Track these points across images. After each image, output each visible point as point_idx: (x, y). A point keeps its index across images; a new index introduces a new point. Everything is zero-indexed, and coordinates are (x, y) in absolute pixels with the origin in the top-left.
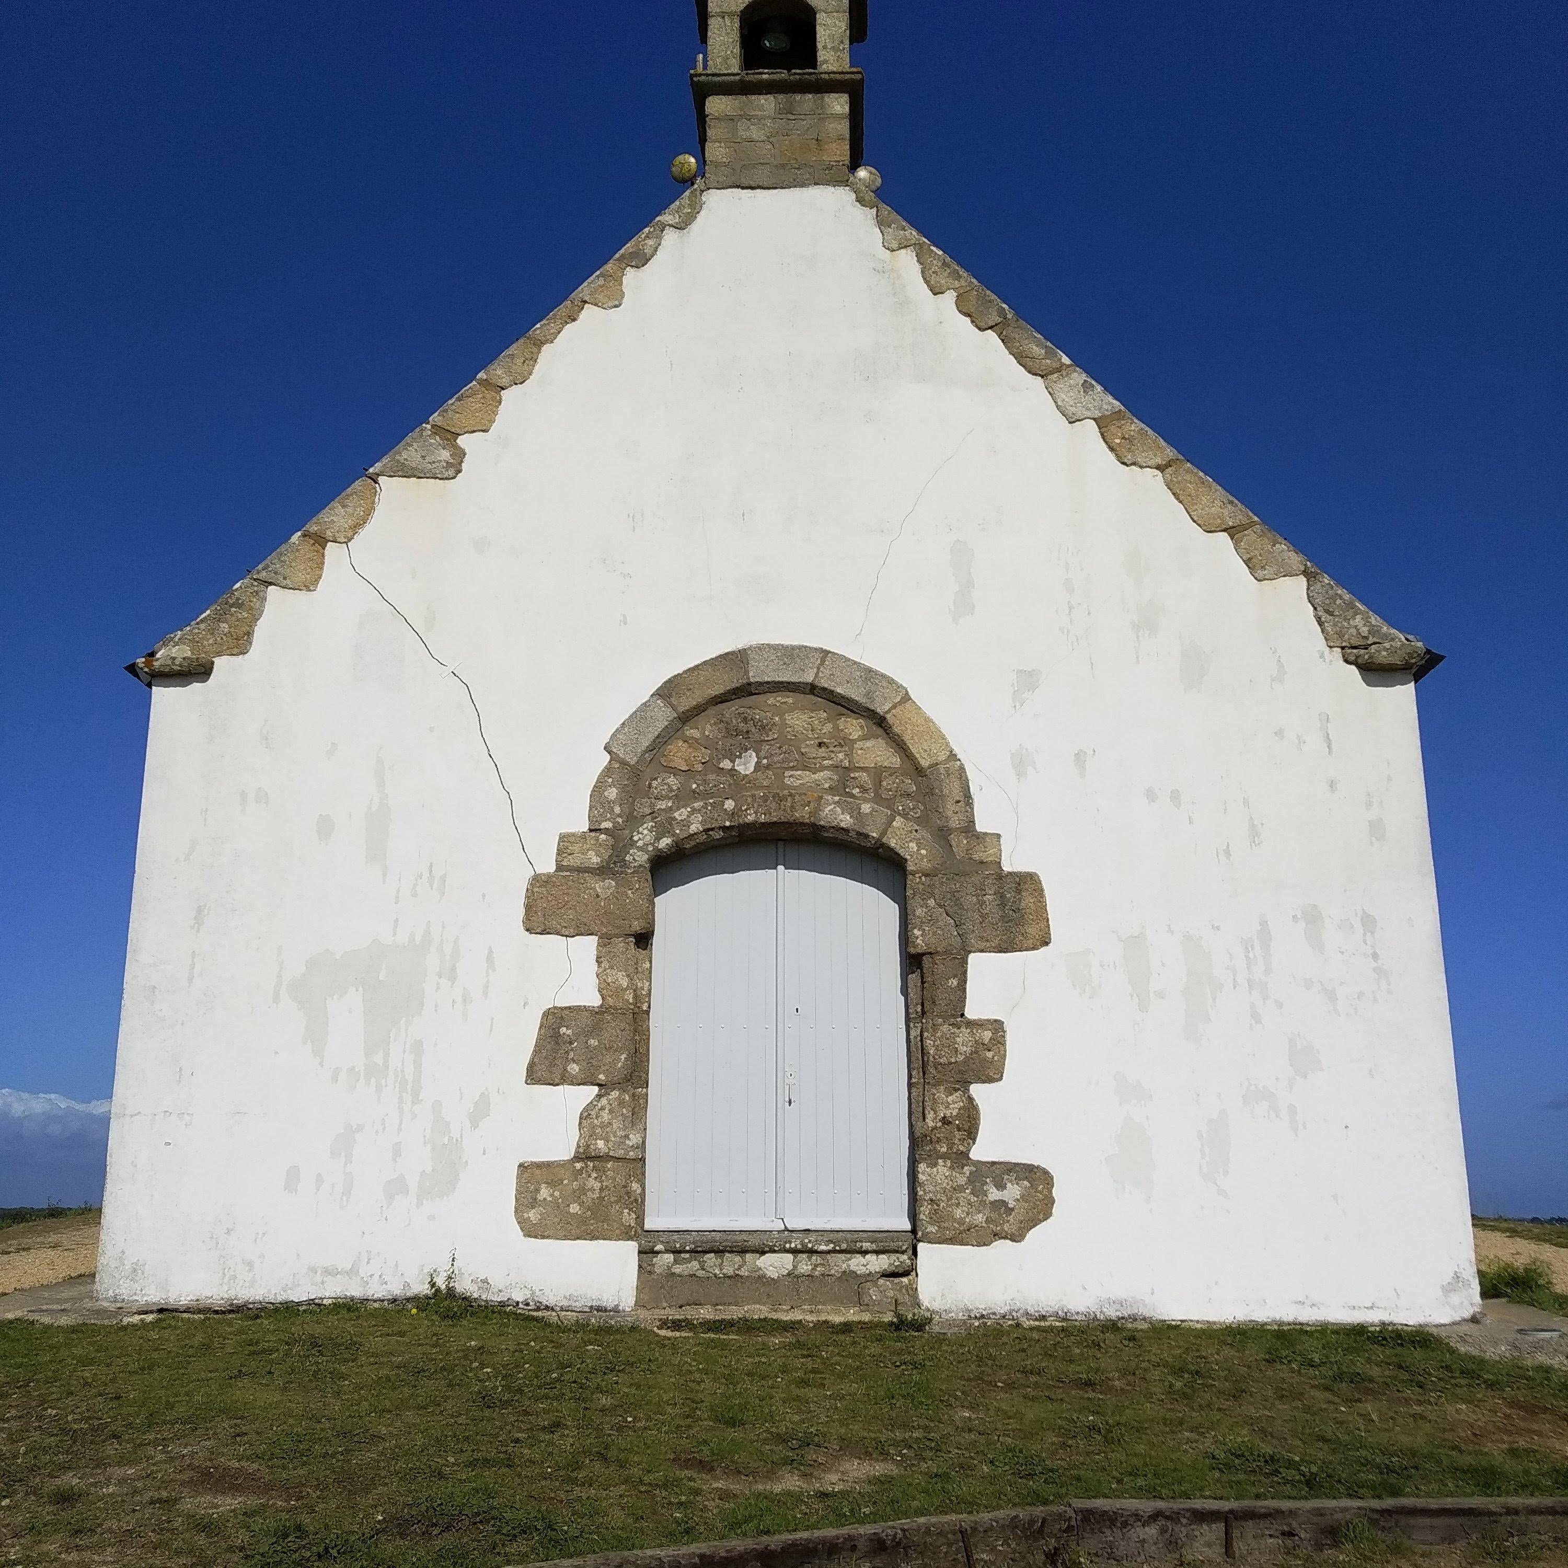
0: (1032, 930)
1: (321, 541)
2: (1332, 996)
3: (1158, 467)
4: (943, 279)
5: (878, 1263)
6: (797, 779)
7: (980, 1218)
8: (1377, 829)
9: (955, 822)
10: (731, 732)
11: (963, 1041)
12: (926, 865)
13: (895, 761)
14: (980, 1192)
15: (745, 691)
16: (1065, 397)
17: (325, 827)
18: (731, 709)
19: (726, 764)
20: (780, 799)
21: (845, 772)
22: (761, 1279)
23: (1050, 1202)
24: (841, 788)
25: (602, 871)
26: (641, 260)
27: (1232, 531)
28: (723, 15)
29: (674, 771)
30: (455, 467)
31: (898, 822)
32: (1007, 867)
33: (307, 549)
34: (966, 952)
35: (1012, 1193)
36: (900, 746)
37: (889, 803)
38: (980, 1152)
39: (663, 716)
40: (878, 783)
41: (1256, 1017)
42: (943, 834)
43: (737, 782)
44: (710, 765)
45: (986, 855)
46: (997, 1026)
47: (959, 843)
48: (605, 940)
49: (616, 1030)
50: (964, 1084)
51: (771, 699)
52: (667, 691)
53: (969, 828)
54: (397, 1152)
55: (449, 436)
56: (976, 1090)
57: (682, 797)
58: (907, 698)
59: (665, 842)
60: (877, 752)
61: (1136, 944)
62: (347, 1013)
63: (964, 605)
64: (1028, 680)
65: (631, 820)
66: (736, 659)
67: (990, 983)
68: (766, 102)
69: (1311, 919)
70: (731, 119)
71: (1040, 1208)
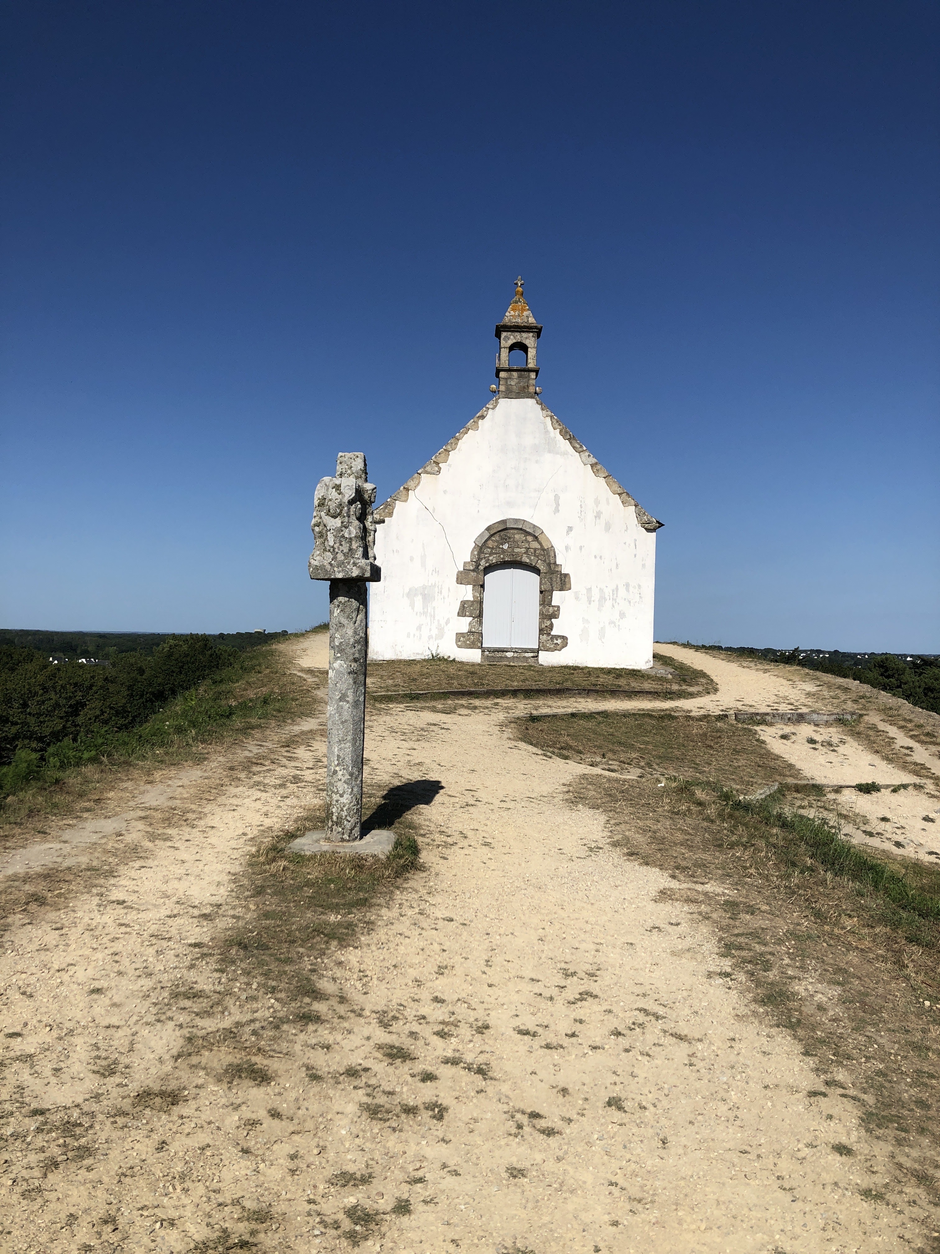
0: (567, 586)
1: (407, 490)
2: (630, 602)
3: (605, 478)
4: (557, 426)
5: (532, 654)
6: (516, 550)
7: (552, 646)
8: (644, 565)
9: (552, 561)
10: (502, 539)
11: (551, 610)
12: (545, 571)
13: (539, 547)
14: (552, 641)
15: (506, 529)
16: (583, 458)
17: (412, 559)
18: (502, 533)
19: (501, 546)
20: (513, 555)
21: (528, 549)
22: (507, 657)
23: (567, 643)
24: (527, 553)
25: (473, 571)
26: (483, 417)
27: (619, 494)
28: (504, 348)
29: (489, 548)
30: (439, 472)
31: (539, 561)
32: (563, 572)
33: (404, 492)
34: (553, 591)
35: (559, 641)
36: (540, 544)
37: (537, 557)
38: (553, 633)
39: (487, 535)
40: (535, 551)
41: (613, 606)
42: (549, 564)
43: (504, 551)
44: (498, 547)
45: (559, 569)
46: (558, 607)
47: (552, 566)
48: (474, 586)
49: (476, 606)
50: (551, 619)
51: (512, 531)
52: (488, 529)
53: (555, 563)
54: (430, 630)
55: (437, 464)
56: (553, 620)
57: (491, 554)
58: (543, 532)
59: (487, 564)
60: (535, 545)
61: (589, 590)
62: (418, 600)
63: (557, 510)
64: (570, 529)
65: (480, 559)
66: (504, 522)
67: (557, 597)
68: (515, 374)
69: (627, 585)
70: (506, 379)
71: (565, 644)
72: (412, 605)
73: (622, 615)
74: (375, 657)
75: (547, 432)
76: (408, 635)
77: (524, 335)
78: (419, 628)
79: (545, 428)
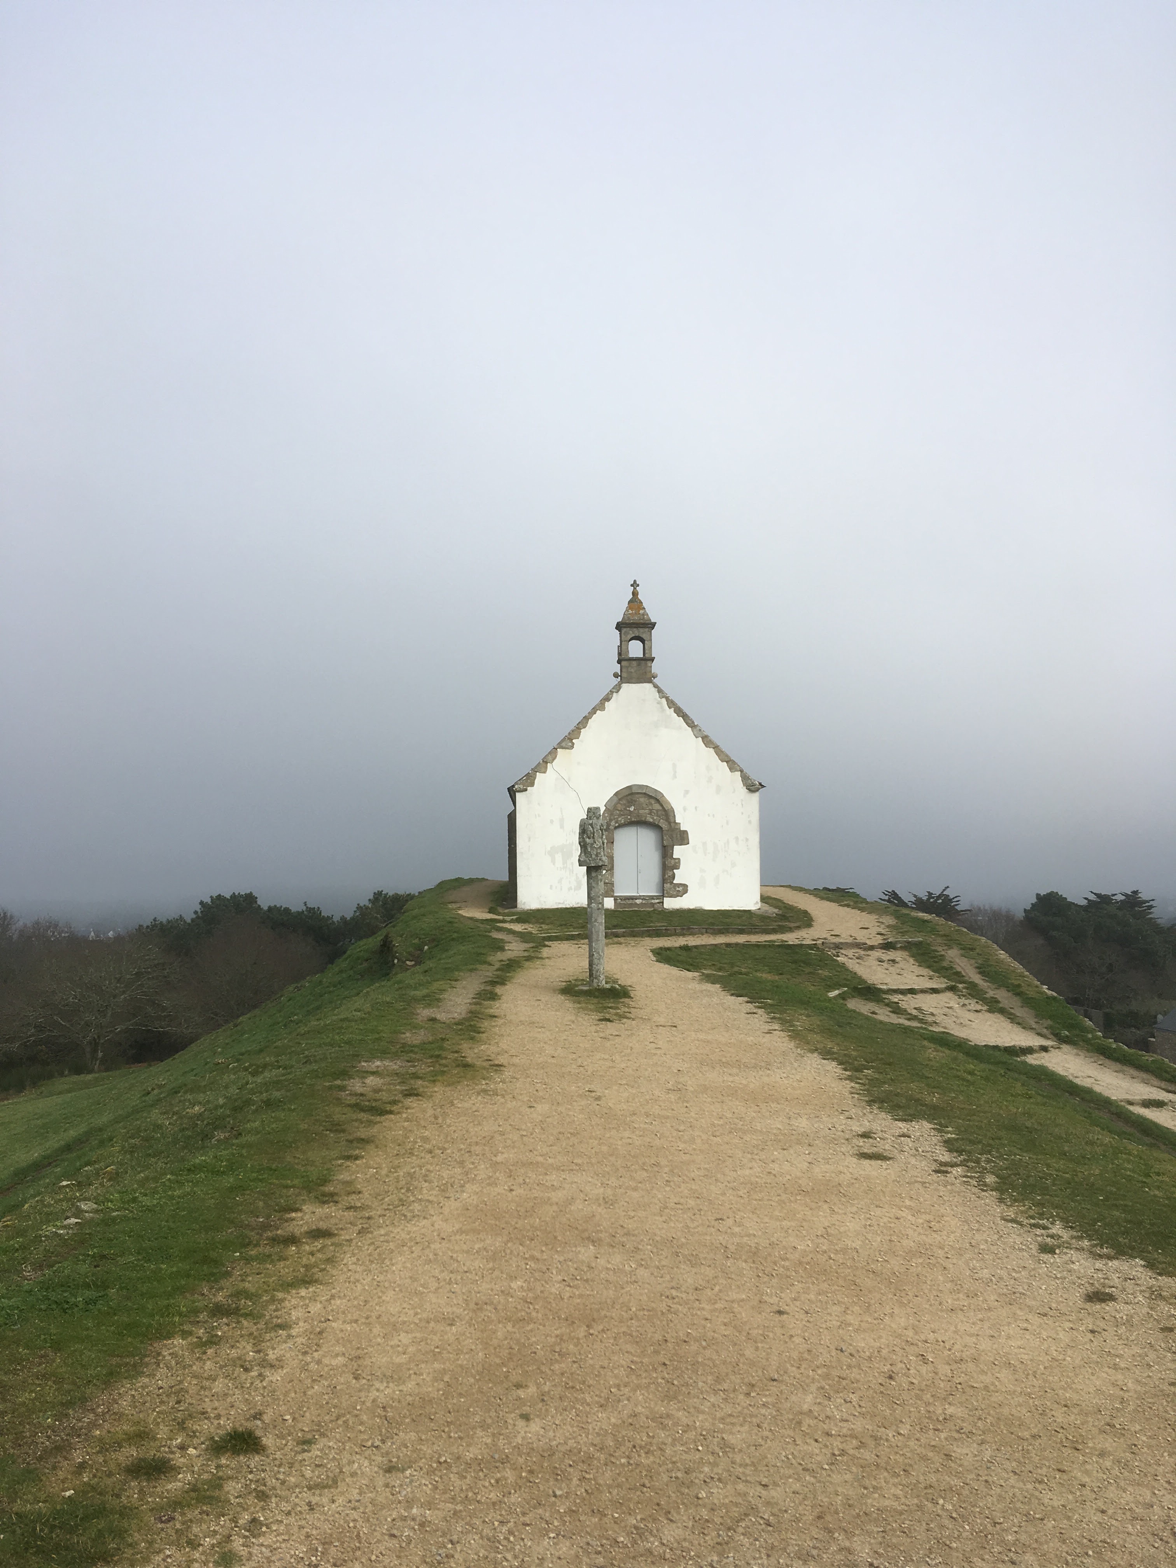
0: (686, 841)
1: (546, 763)
2: (739, 853)
3: (714, 747)
4: (671, 705)
5: (656, 901)
6: (641, 811)
7: (674, 893)
8: (750, 822)
9: (672, 820)
10: (629, 802)
11: (673, 862)
12: (665, 829)
13: (661, 808)
14: (674, 889)
15: (632, 794)
16: (695, 732)
17: (552, 822)
18: (629, 797)
19: (628, 808)
20: (638, 815)
21: (651, 810)
22: (636, 904)
23: (687, 890)
24: (650, 814)
26: (609, 700)
27: (727, 761)
28: (625, 641)
29: (618, 810)
30: (572, 747)
31: (660, 820)
32: (682, 829)
33: (544, 765)
34: (673, 845)
35: (681, 889)
36: (662, 805)
37: (659, 817)
38: (674, 881)
39: (616, 799)
40: (657, 812)
41: (726, 857)
42: (670, 823)
43: (630, 812)
44: (625, 809)
45: (678, 827)
46: (679, 859)
47: (672, 824)
50: (672, 870)
51: (637, 795)
52: (616, 794)
53: (675, 821)
54: (570, 882)
55: (571, 740)
56: (675, 871)
57: (620, 815)
58: (663, 796)
59: (617, 823)
60: (657, 807)
61: (704, 844)
62: (559, 857)
63: (675, 777)
64: (687, 792)
65: (611, 820)
66: (629, 787)
67: (678, 851)
68: (634, 663)
69: (737, 839)
70: (627, 667)
71: (685, 891)
72: (553, 862)
73: (733, 865)
74: (523, 907)
75: (663, 710)
76: (551, 887)
77: (641, 630)
78: (560, 881)
79: (662, 707)
